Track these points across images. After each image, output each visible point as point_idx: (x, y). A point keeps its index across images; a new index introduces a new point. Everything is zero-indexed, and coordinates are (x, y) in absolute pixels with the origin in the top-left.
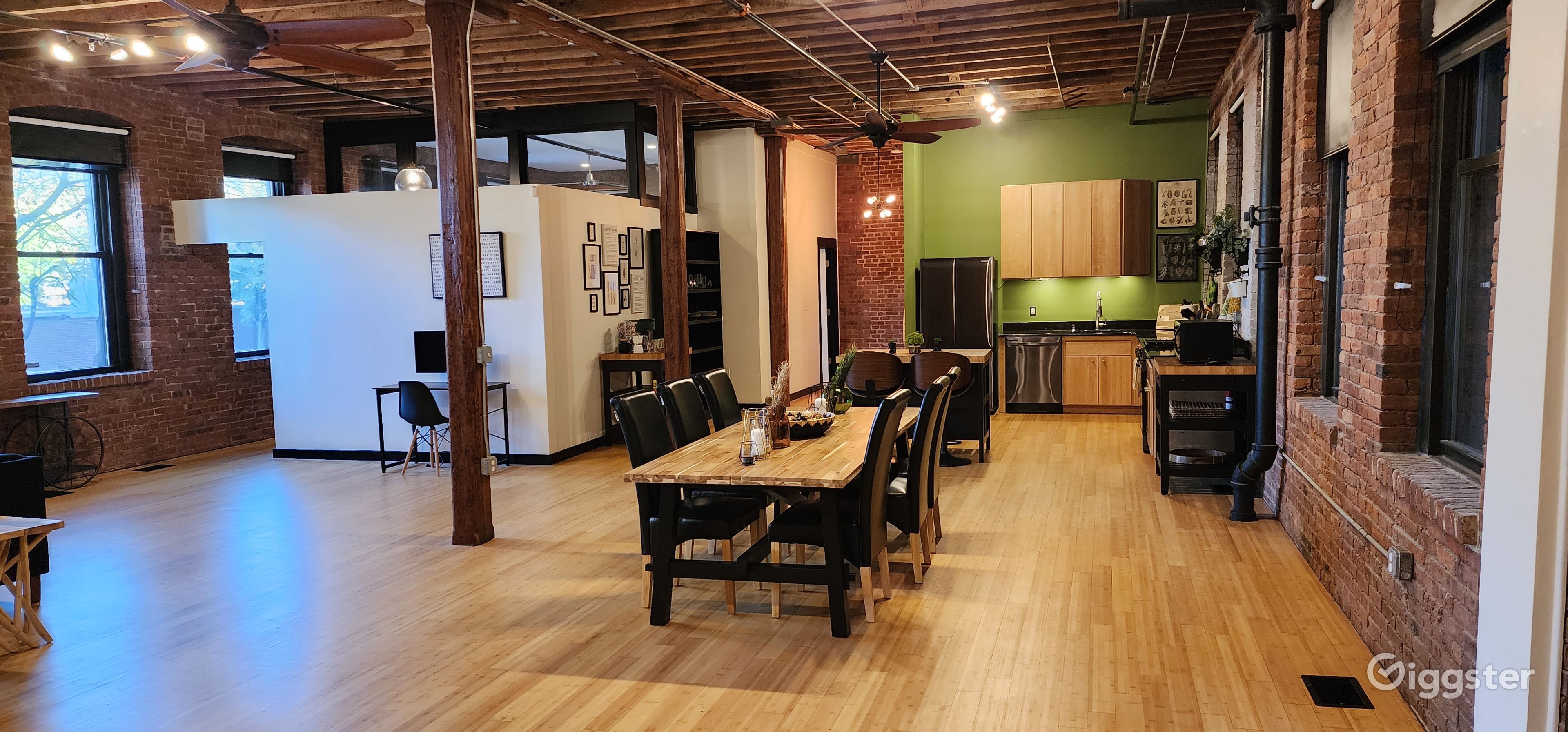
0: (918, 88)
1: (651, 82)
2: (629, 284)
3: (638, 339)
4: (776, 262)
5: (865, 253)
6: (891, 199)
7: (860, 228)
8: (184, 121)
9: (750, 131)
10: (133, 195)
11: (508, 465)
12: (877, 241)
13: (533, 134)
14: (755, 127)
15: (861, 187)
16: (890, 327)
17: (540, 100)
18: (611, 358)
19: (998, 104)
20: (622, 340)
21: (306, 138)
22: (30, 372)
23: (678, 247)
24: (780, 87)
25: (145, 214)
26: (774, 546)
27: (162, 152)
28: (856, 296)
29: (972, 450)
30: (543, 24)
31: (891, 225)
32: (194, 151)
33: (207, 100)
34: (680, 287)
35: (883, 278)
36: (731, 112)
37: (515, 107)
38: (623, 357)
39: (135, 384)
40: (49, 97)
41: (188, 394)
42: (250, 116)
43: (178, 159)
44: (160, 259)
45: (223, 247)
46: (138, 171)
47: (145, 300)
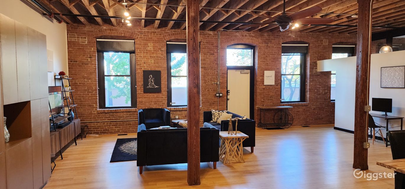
8: (323, 40)
10: (308, 60)
22: (282, 101)
25: (310, 65)
27: (316, 49)
32: (324, 48)
33: (330, 34)
39: (304, 106)
40: (291, 39)
41: (317, 109)
42: (342, 36)
43: (320, 50)
44: (313, 75)
45: (330, 72)
46: (309, 54)
47: (308, 85)
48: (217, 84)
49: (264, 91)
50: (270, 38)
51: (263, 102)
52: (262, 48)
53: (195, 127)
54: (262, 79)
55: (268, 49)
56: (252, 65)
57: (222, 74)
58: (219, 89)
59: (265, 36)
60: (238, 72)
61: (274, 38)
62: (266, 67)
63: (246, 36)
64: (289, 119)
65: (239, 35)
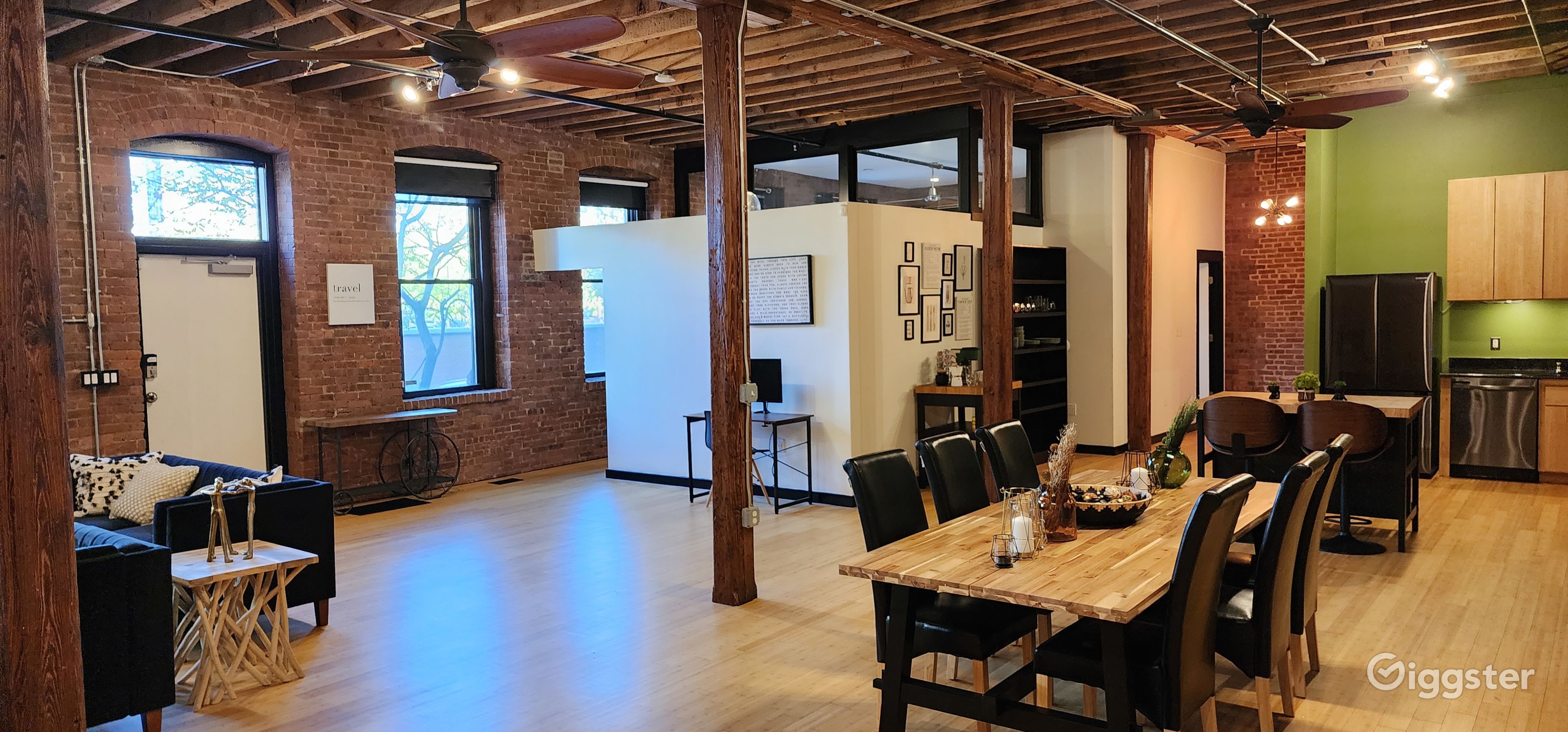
0: (1323, 61)
1: (975, 80)
2: (954, 308)
3: (956, 371)
4: (1136, 281)
5: (1260, 267)
6: (1293, 202)
7: (1254, 237)
8: (546, 155)
9: (1109, 129)
10: (500, 225)
11: (811, 504)
12: (1277, 252)
13: (865, 149)
14: (1115, 125)
15: (1257, 189)
16: (1292, 357)
17: (869, 112)
18: (926, 391)
19: (1442, 74)
20: (941, 371)
21: (657, 166)
22: (409, 389)
23: (1001, 266)
24: (1137, 74)
25: (509, 243)
26: (1042, 680)
27: (526, 185)
28: (1247, 318)
29: (1390, 531)
30: (838, 21)
31: (1296, 234)
32: (554, 183)
33: (568, 134)
34: (1003, 312)
35: (1283, 297)
36: (1083, 110)
37: (846, 122)
38: (940, 390)
39: (495, 402)
40: (429, 139)
41: (542, 412)
42: (606, 148)
43: (539, 190)
44: (522, 284)
45: (577, 273)
46: (503, 203)
47: (506, 322)
48: (86, 323)
49: (329, 350)
50: (341, 123)
51: (331, 397)
52: (309, 163)
53: (44, 556)
54: (319, 302)
55: (335, 170)
56: (266, 238)
57: (110, 273)
58: (96, 349)
59: (319, 115)
60: (197, 268)
61: (360, 125)
62: (335, 247)
63: (227, 102)
64: (442, 461)
65: (190, 95)
